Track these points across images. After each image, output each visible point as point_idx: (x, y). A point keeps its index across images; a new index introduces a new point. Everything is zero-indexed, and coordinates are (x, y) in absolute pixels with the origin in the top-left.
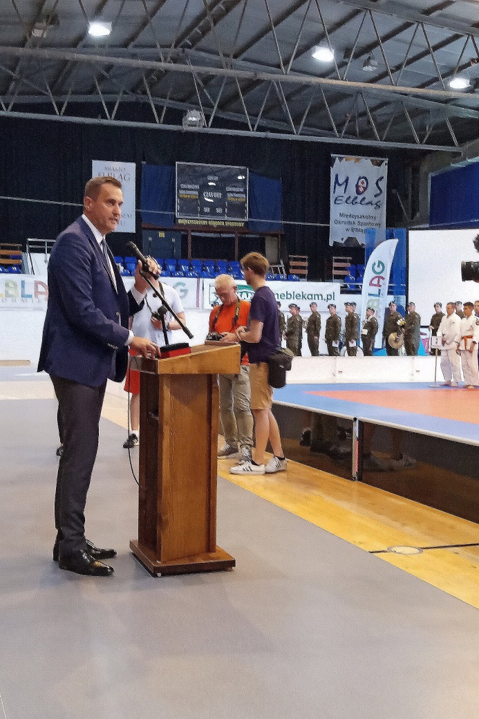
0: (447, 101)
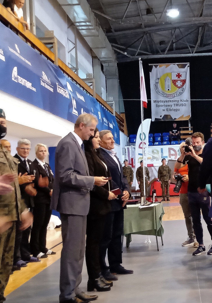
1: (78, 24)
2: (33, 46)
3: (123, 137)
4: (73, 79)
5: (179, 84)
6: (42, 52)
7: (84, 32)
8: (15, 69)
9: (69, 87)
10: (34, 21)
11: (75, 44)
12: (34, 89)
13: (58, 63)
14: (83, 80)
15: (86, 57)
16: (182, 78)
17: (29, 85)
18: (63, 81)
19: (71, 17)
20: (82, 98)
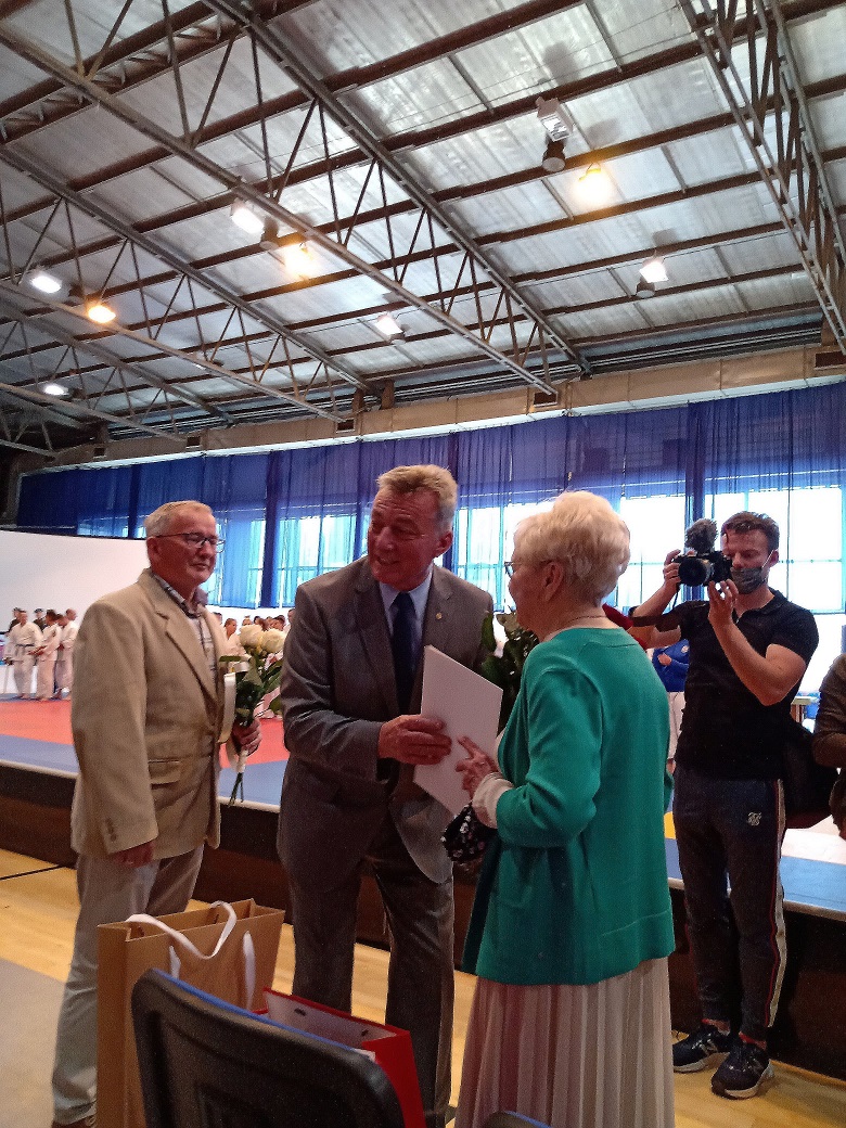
0: (44, 404)
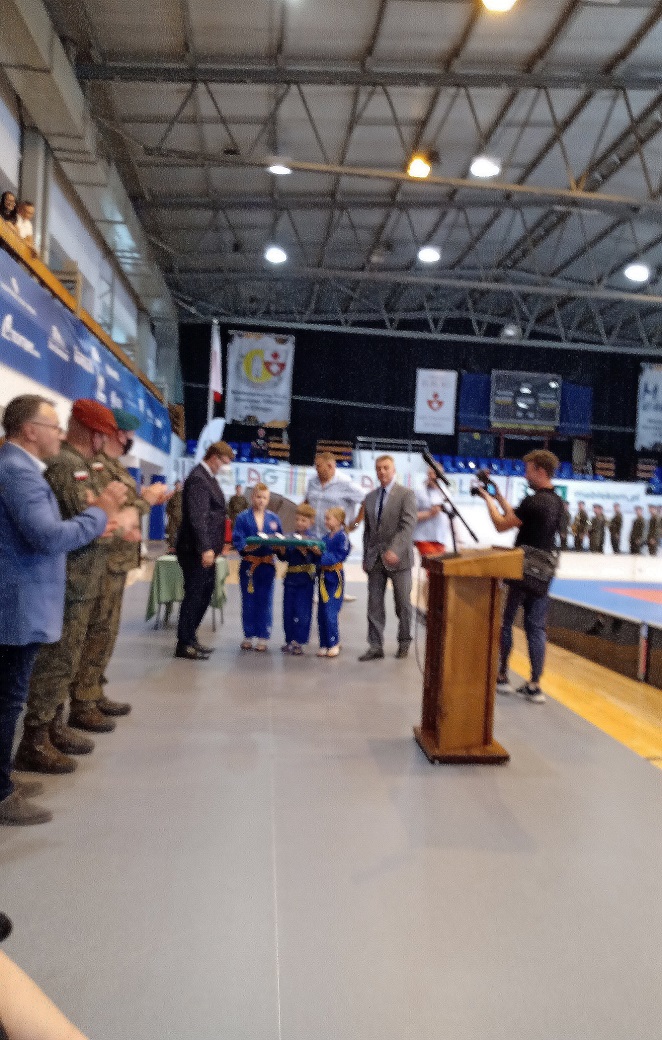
1: (119, 254)
2: (43, 283)
3: (176, 443)
4: (102, 343)
5: (275, 368)
6: (55, 295)
7: (127, 268)
8: (8, 319)
9: (95, 355)
10: (48, 242)
11: (112, 286)
12: (37, 354)
13: (80, 315)
14: (120, 345)
15: (128, 308)
16: (281, 360)
17: (28, 346)
18: (85, 345)
19: (109, 241)
20: (114, 374)
